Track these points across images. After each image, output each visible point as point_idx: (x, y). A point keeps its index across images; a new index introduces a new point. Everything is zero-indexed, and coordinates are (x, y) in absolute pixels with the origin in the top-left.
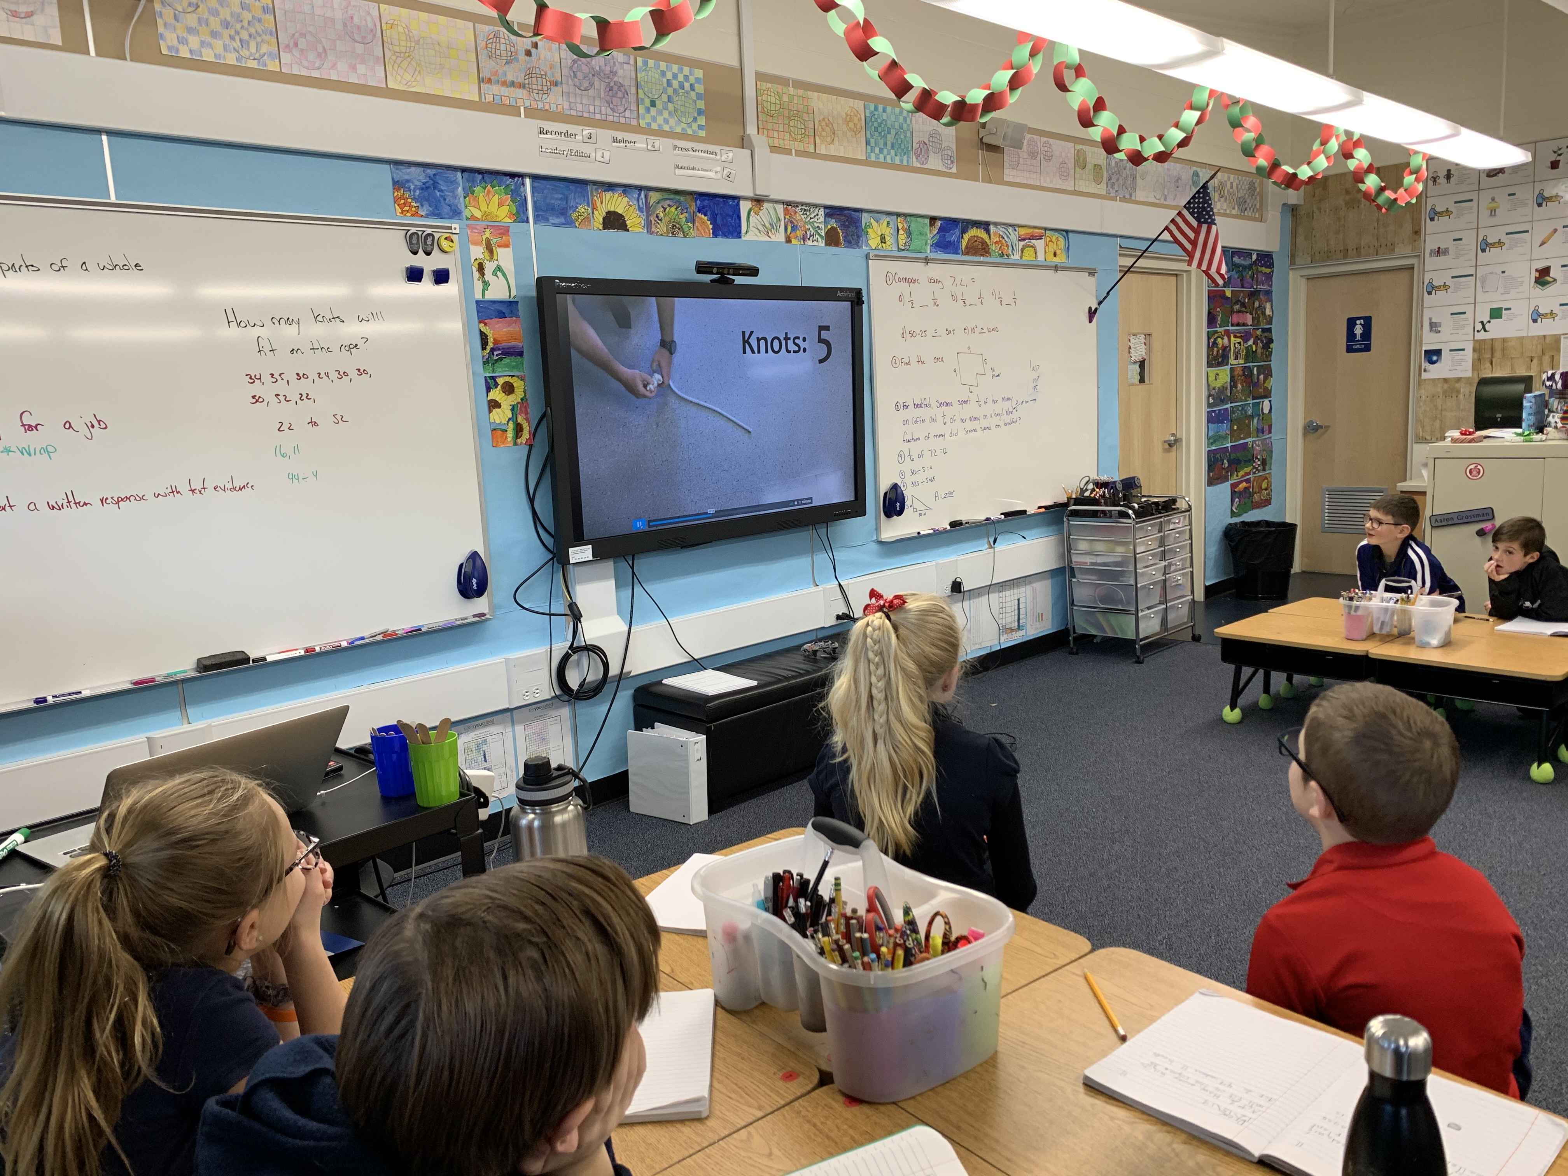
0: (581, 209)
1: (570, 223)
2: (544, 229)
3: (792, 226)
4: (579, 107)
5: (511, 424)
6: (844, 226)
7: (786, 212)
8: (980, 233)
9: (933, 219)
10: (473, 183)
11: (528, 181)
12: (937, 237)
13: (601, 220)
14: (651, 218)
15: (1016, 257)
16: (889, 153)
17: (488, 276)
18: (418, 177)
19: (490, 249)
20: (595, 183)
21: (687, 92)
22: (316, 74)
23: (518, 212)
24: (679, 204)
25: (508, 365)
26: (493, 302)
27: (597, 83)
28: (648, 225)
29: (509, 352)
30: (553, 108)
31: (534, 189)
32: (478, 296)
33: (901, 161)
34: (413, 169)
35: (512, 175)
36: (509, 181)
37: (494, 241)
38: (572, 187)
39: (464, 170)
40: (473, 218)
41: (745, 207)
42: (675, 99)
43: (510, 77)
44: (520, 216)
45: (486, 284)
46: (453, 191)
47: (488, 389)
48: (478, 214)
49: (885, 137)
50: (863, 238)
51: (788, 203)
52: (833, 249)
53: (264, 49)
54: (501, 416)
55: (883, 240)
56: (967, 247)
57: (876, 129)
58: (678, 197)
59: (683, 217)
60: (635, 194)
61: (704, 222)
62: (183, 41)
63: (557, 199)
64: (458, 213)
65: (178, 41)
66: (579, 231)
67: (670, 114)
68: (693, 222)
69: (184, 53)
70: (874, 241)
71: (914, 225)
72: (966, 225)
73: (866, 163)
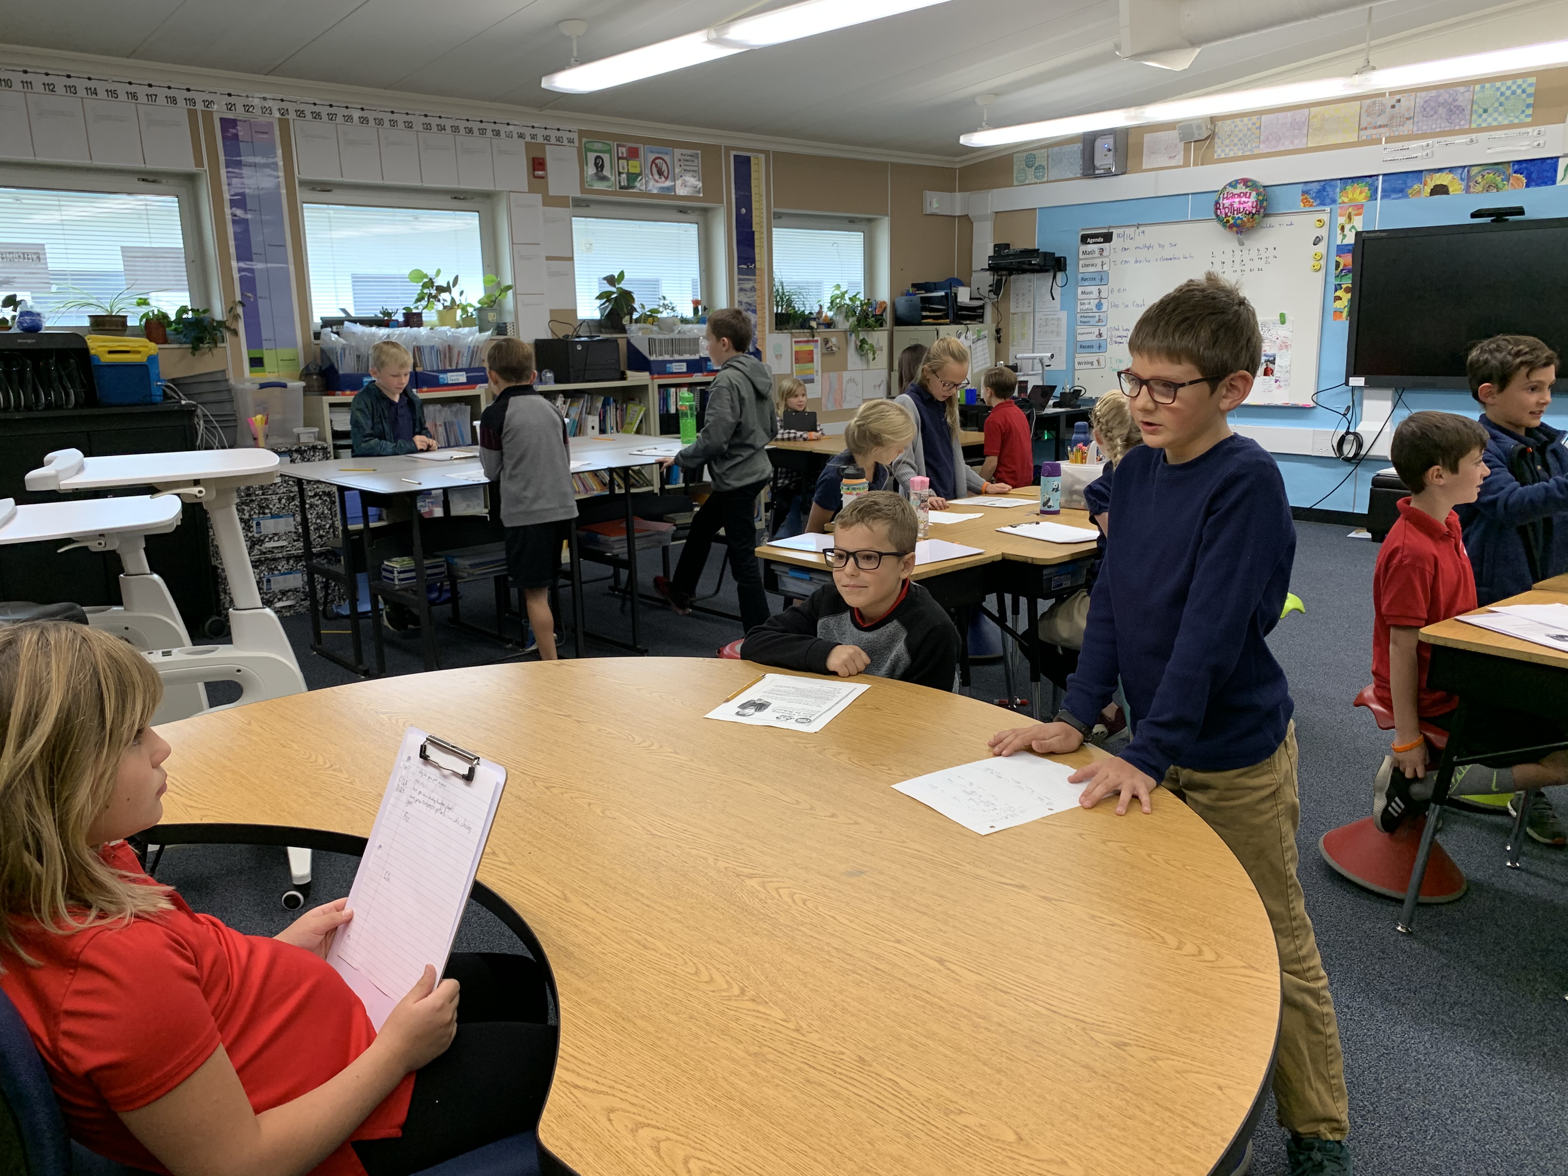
0: (1415, 187)
1: (1405, 196)
2: (1387, 201)
4: (1422, 128)
5: (1347, 309)
10: (1345, 185)
11: (1381, 178)
13: (1429, 191)
14: (1471, 184)
17: (1346, 232)
18: (1316, 187)
19: (1350, 218)
20: (1427, 170)
21: (1519, 96)
22: (1274, 150)
23: (1371, 196)
24: (1498, 171)
25: (1350, 278)
26: (1347, 245)
27: (1441, 110)
28: (1467, 189)
29: (1349, 271)
30: (1406, 133)
31: (1383, 181)
32: (1339, 243)
34: (1314, 184)
35: (1370, 176)
36: (1368, 179)
37: (1353, 213)
38: (1411, 175)
39: (1341, 179)
40: (1343, 202)
41: (1562, 163)
42: (1507, 103)
43: (1379, 124)
44: (1373, 197)
45: (1344, 236)
46: (1334, 191)
48: (1346, 200)
53: (1254, 145)
54: (1341, 304)
58: (1496, 167)
59: (1499, 179)
60: (1460, 171)
61: (1519, 179)
62: (1223, 151)
63: (1399, 184)
64: (1334, 201)
65: (1219, 151)
66: (1413, 200)
67: (1500, 114)
68: (1508, 180)
69: (1223, 156)
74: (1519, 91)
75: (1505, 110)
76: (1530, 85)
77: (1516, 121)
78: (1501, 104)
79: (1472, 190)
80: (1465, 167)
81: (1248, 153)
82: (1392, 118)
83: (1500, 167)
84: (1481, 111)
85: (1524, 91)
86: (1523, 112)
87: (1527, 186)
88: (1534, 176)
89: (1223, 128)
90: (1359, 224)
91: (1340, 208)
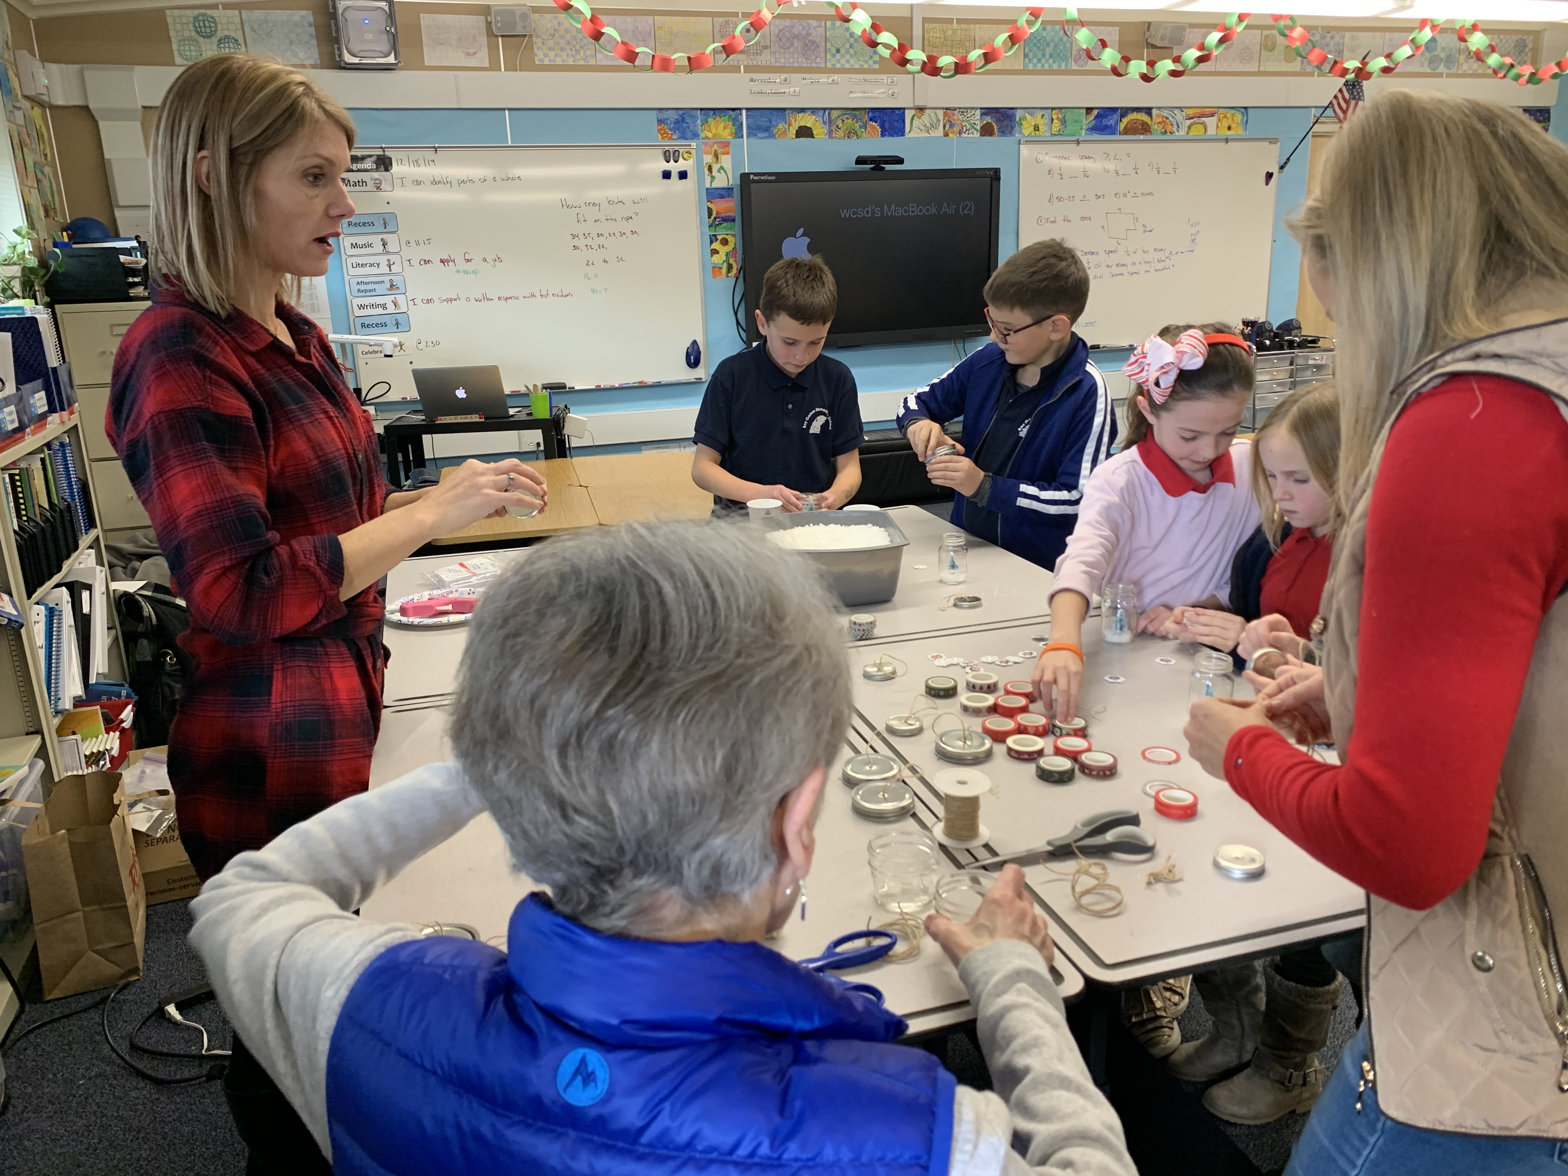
0: (780, 126)
1: (772, 136)
2: (753, 140)
3: (949, 125)
4: (783, 60)
5: (725, 265)
6: (998, 121)
7: (945, 115)
8: (1144, 117)
9: (1089, 110)
10: (707, 117)
11: (744, 112)
12: (1094, 123)
13: (795, 132)
14: (833, 129)
15: (1182, 133)
16: (1047, 62)
17: (715, 173)
18: (673, 116)
19: (716, 157)
20: (790, 109)
23: (736, 132)
24: (855, 117)
25: (725, 228)
26: (717, 189)
27: (796, 43)
28: (830, 132)
29: (725, 220)
30: (764, 63)
31: (747, 117)
32: (708, 185)
33: (1060, 66)
34: (670, 112)
35: (733, 110)
36: (731, 113)
37: (719, 151)
38: (775, 113)
39: (701, 109)
40: (707, 138)
41: (908, 115)
42: (856, 45)
44: (738, 134)
45: (713, 178)
46: (695, 122)
47: (711, 242)
48: (710, 135)
49: (1044, 50)
50: (1017, 128)
51: (947, 109)
52: (987, 139)
53: (588, 53)
54: (719, 259)
55: (1036, 128)
56: (1125, 128)
57: (1035, 45)
58: (854, 112)
59: (857, 126)
60: (821, 113)
61: (874, 127)
62: (547, 55)
63: (763, 122)
64: (695, 135)
65: (541, 54)
66: (779, 141)
68: (866, 128)
70: (1027, 130)
71: (1069, 115)
72: (1125, 111)
73: (1024, 72)
75: (856, 53)
77: (866, 66)
78: (851, 46)
79: (835, 135)
80: (825, 109)
81: (582, 63)
83: (857, 113)
84: (834, 51)
86: (871, 57)
87: (883, 135)
88: (887, 125)
90: (733, 164)
91: (704, 144)
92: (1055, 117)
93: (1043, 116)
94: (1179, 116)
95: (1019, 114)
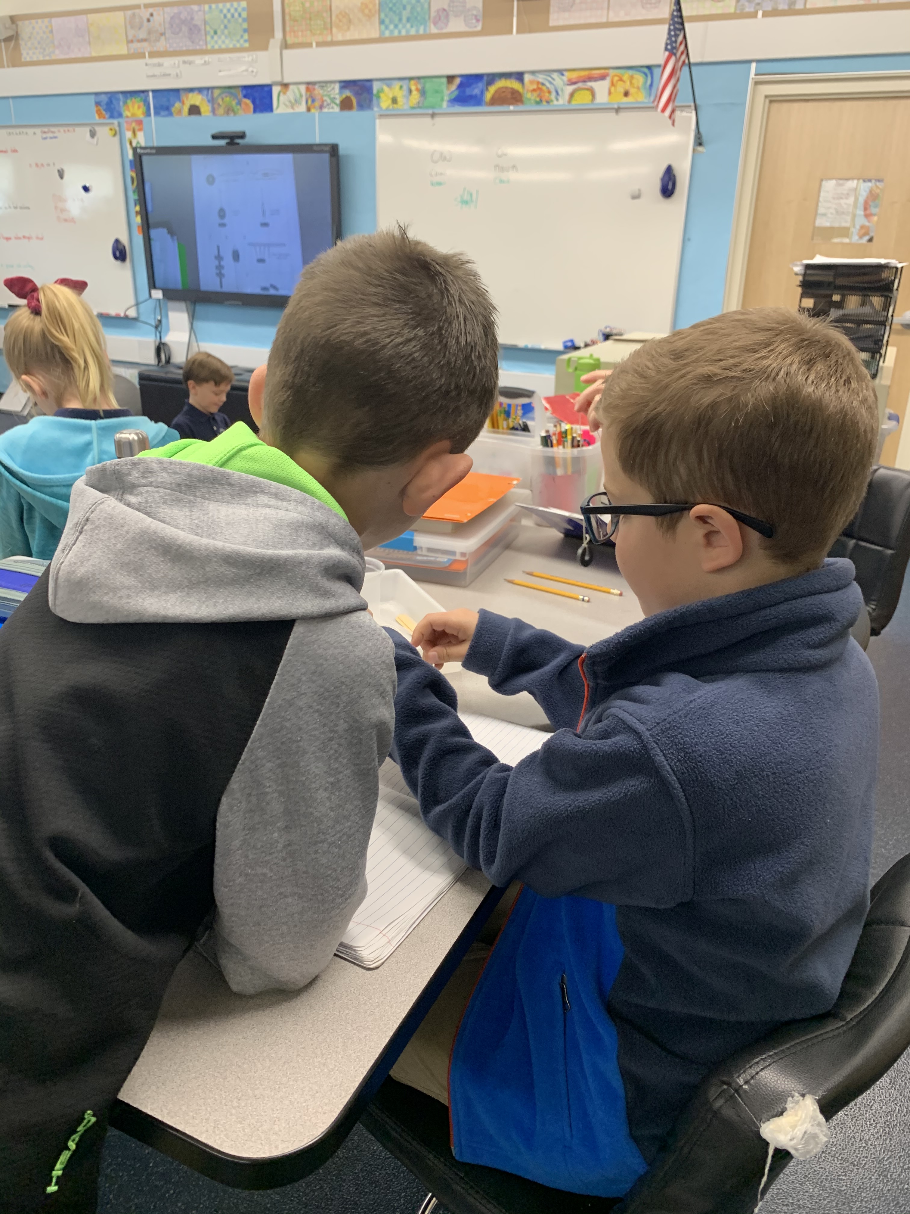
0: (177, 106)
1: (171, 114)
2: (161, 119)
3: (311, 99)
4: (172, 45)
6: (357, 94)
7: (308, 89)
8: (514, 84)
9: (450, 78)
10: (126, 98)
11: (151, 94)
12: (456, 93)
13: (187, 110)
14: (216, 107)
15: (562, 101)
16: (404, 27)
18: (104, 99)
19: (134, 132)
20: (183, 89)
21: (236, 19)
22: (67, 57)
23: (146, 111)
24: (231, 94)
27: (184, 28)
28: (213, 111)
30: (162, 49)
31: (154, 97)
33: (417, 31)
34: (102, 95)
35: (143, 92)
36: (142, 95)
37: (136, 129)
38: (171, 93)
39: (122, 92)
40: (127, 117)
41: (276, 90)
42: (229, 25)
43: (141, 37)
44: (148, 114)
46: (119, 104)
48: (129, 114)
49: (401, 13)
50: (375, 102)
51: (308, 83)
52: (347, 113)
55: (394, 101)
56: (492, 98)
57: (391, 9)
58: (230, 90)
59: (234, 103)
60: (205, 92)
61: (246, 104)
62: (28, 54)
63: (164, 101)
64: (120, 115)
65: (27, 55)
66: (176, 118)
67: (226, 37)
68: (240, 105)
69: (28, 59)
70: (385, 103)
71: (429, 86)
72: (492, 78)
73: (381, 40)
74: (236, 15)
75: (229, 33)
76: (243, 9)
77: (238, 46)
78: (226, 27)
79: (216, 112)
80: (208, 89)
81: (47, 58)
82: (149, 32)
83: (233, 91)
84: (212, 32)
85: (240, 15)
86: (242, 36)
87: (255, 111)
88: (258, 102)
89: (26, 28)
90: (141, 140)
91: (127, 122)
92: (413, 88)
93: (401, 87)
94: (559, 81)
95: (376, 86)
